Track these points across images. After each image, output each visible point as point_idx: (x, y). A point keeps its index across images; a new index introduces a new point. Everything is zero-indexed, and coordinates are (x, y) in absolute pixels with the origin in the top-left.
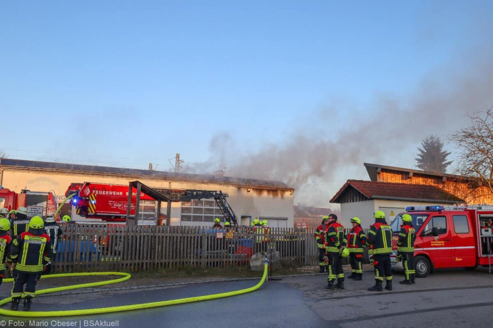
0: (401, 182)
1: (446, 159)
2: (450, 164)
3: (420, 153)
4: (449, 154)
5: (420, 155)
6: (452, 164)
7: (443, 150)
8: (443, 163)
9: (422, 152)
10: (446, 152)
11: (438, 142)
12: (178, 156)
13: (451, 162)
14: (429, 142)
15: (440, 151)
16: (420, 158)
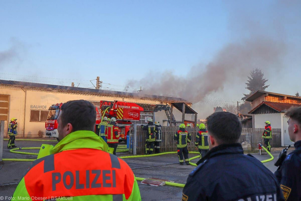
0: (278, 102)
1: (265, 84)
2: (267, 87)
3: (249, 80)
4: (267, 81)
5: (248, 81)
6: (268, 87)
7: (264, 78)
8: (263, 86)
9: (250, 79)
10: (265, 79)
11: (260, 73)
12: (98, 79)
13: (268, 86)
14: (255, 72)
15: (262, 78)
16: (248, 83)
